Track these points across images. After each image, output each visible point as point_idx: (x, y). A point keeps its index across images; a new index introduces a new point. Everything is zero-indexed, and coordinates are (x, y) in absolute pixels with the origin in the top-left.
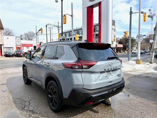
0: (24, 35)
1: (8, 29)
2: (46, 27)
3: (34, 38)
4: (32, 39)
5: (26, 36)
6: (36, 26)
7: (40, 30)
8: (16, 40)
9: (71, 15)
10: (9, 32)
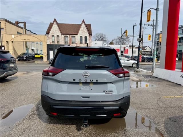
0: (117, 39)
1: (102, 34)
2: (133, 28)
3: (127, 41)
4: (125, 43)
5: (119, 40)
6: (122, 28)
7: (124, 33)
8: (103, 44)
9: (156, 8)
10: (102, 37)
